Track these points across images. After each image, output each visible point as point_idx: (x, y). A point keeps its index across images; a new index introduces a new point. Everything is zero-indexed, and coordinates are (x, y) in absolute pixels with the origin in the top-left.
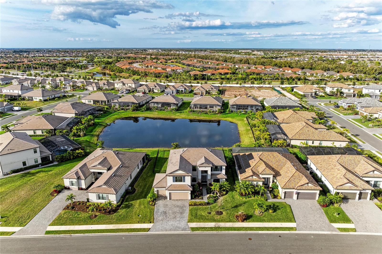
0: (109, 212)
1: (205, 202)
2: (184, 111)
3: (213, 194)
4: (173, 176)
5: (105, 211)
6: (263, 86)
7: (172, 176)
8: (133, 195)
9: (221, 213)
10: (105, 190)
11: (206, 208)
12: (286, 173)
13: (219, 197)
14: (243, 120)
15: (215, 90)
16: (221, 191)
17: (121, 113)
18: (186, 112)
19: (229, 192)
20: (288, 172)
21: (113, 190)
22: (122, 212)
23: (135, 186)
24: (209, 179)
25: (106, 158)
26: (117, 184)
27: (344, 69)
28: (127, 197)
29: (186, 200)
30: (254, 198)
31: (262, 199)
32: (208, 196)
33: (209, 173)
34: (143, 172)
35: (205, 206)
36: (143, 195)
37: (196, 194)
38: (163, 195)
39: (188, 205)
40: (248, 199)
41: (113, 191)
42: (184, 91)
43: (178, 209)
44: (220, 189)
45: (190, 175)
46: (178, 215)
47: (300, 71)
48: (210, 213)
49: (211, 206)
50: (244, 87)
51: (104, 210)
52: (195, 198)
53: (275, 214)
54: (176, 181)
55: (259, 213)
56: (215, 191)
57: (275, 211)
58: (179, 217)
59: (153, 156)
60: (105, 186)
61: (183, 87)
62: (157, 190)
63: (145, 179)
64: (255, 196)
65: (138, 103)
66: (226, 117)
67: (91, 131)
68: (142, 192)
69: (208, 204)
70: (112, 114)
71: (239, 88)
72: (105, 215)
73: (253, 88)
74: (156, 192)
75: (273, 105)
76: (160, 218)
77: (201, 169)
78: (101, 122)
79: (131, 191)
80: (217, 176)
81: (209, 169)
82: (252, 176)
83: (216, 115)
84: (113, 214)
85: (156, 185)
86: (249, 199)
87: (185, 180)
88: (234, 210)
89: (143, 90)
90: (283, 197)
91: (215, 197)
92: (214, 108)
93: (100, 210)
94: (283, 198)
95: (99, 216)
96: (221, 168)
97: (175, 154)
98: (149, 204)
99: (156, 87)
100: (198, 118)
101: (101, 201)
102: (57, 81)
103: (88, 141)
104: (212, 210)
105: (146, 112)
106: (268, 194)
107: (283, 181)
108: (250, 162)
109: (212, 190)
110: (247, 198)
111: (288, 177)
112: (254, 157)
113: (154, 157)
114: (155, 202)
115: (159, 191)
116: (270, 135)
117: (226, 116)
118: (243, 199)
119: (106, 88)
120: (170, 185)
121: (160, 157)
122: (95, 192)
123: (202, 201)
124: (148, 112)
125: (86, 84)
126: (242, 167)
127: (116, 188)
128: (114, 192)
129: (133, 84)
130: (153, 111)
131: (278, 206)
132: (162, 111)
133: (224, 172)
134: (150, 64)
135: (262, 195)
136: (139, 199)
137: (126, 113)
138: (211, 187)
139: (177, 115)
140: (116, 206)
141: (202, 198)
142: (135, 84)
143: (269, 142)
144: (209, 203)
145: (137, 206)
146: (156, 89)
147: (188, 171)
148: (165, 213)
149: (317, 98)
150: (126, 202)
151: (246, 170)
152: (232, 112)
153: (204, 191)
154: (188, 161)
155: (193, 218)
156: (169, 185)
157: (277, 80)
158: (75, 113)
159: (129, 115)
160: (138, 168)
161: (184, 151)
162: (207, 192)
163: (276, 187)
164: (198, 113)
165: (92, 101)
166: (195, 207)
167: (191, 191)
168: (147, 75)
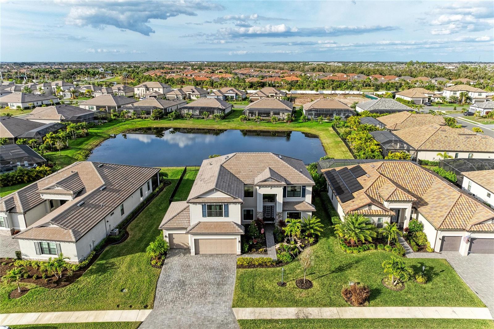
0: (58, 283)
1: (272, 259)
2: (234, 120)
3: (287, 243)
4: (203, 204)
5: (49, 280)
6: (350, 93)
7: (199, 203)
8: (121, 245)
9: (309, 285)
10: (54, 234)
11: (274, 273)
12: (437, 199)
13: (301, 250)
14: (327, 130)
15: (280, 95)
16: (304, 238)
17: (135, 123)
18: (238, 121)
19: (321, 239)
20: (443, 196)
21: (72, 233)
22: (86, 281)
23: (129, 227)
24: (279, 213)
25: (77, 174)
26: (83, 222)
27: (458, 76)
28: (107, 249)
29: (232, 254)
30: (375, 251)
31: (393, 252)
32: (277, 248)
33: (280, 199)
34: (152, 202)
35: (272, 269)
36: (142, 245)
37: (253, 243)
38: (182, 245)
39: (236, 267)
40: (363, 254)
41: (70, 235)
42: (235, 98)
43: (212, 275)
44: (303, 231)
45: (240, 200)
46: (212, 289)
47: (396, 79)
48: (283, 284)
49: (286, 267)
50: (322, 94)
51: (46, 278)
52: (250, 251)
53: (429, 285)
54: (210, 215)
55: (395, 284)
56: (291, 236)
57: (429, 279)
58: (214, 293)
59: (175, 178)
60: (55, 226)
61: (234, 91)
62: (169, 234)
63: (152, 215)
64: (378, 246)
65: (163, 108)
66: (300, 127)
67: (81, 143)
68: (140, 240)
69: (279, 263)
70: (120, 124)
71: (315, 95)
72: (47, 289)
73: (335, 95)
74: (167, 240)
75: (372, 109)
76: (170, 297)
77: (263, 191)
78: (101, 133)
79: (118, 237)
80: (295, 207)
81: (279, 192)
82: (369, 205)
83: (285, 124)
84: (66, 286)
85: (167, 224)
86: (366, 252)
87: (228, 211)
88: (336, 277)
89: (175, 96)
90: (437, 249)
91: (293, 249)
92: (281, 114)
93: (38, 278)
94: (438, 251)
95: (33, 290)
96: (304, 190)
97: (211, 164)
98: (151, 264)
99: (193, 92)
100: (255, 128)
101: (45, 257)
102: (53, 87)
103: (70, 157)
104: (288, 278)
105: (175, 121)
106: (402, 242)
107: (436, 214)
108: (360, 180)
109: (285, 234)
110: (361, 250)
111: (446, 206)
112: (366, 171)
113: (177, 180)
114: (164, 260)
115: (174, 236)
116: (378, 145)
117: (299, 125)
118: (352, 253)
119: (122, 94)
120: (197, 222)
121: (188, 180)
122: (32, 238)
123: (265, 257)
124: (179, 121)
125: (93, 90)
126: (343, 189)
127: (79, 230)
128: (73, 237)
129: (160, 89)
130: (187, 119)
131: (432, 268)
132: (199, 120)
133: (309, 198)
134: (190, 73)
135: (392, 244)
136: (132, 254)
137: (143, 122)
138: (283, 229)
139: (222, 124)
140: (77, 269)
141: (266, 251)
142: (163, 88)
143: (379, 156)
144: (281, 262)
145: (123, 268)
146: (194, 96)
147: (235, 193)
148: (182, 284)
149: (432, 105)
150: (102, 259)
151: (355, 194)
152: (309, 120)
153: (270, 237)
154: (237, 176)
155: (246, 296)
156: (193, 223)
157: (368, 87)
158: (61, 120)
159: (147, 125)
160: (142, 195)
161: (229, 157)
162: (275, 238)
163: (418, 227)
164: (255, 122)
165: (95, 107)
166: (250, 270)
167: (242, 236)
168: (184, 82)
